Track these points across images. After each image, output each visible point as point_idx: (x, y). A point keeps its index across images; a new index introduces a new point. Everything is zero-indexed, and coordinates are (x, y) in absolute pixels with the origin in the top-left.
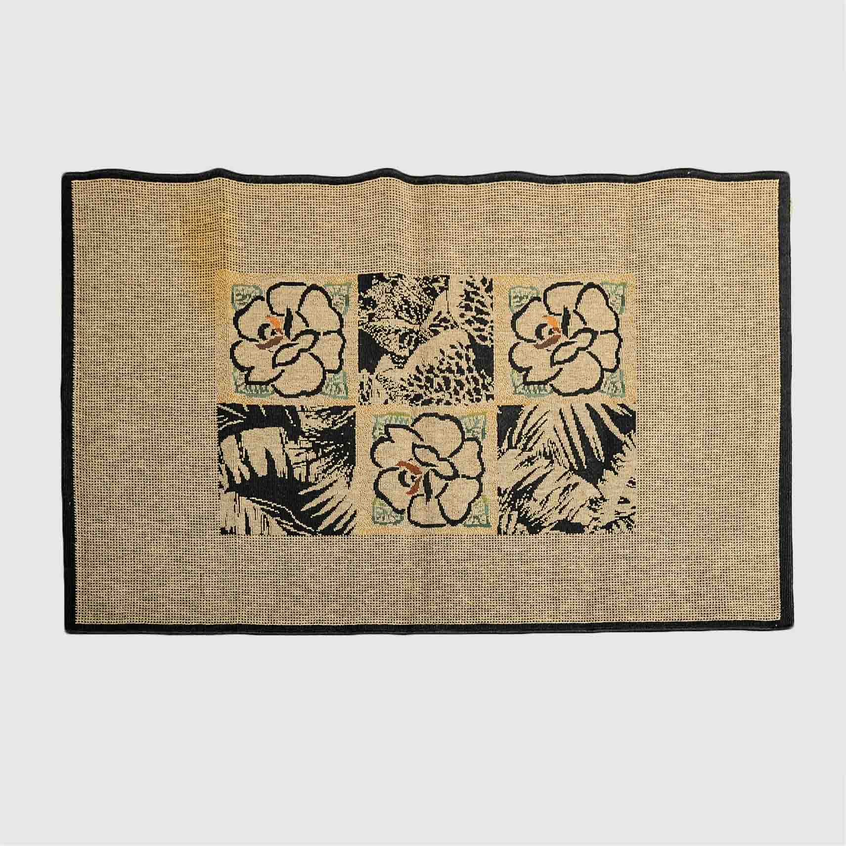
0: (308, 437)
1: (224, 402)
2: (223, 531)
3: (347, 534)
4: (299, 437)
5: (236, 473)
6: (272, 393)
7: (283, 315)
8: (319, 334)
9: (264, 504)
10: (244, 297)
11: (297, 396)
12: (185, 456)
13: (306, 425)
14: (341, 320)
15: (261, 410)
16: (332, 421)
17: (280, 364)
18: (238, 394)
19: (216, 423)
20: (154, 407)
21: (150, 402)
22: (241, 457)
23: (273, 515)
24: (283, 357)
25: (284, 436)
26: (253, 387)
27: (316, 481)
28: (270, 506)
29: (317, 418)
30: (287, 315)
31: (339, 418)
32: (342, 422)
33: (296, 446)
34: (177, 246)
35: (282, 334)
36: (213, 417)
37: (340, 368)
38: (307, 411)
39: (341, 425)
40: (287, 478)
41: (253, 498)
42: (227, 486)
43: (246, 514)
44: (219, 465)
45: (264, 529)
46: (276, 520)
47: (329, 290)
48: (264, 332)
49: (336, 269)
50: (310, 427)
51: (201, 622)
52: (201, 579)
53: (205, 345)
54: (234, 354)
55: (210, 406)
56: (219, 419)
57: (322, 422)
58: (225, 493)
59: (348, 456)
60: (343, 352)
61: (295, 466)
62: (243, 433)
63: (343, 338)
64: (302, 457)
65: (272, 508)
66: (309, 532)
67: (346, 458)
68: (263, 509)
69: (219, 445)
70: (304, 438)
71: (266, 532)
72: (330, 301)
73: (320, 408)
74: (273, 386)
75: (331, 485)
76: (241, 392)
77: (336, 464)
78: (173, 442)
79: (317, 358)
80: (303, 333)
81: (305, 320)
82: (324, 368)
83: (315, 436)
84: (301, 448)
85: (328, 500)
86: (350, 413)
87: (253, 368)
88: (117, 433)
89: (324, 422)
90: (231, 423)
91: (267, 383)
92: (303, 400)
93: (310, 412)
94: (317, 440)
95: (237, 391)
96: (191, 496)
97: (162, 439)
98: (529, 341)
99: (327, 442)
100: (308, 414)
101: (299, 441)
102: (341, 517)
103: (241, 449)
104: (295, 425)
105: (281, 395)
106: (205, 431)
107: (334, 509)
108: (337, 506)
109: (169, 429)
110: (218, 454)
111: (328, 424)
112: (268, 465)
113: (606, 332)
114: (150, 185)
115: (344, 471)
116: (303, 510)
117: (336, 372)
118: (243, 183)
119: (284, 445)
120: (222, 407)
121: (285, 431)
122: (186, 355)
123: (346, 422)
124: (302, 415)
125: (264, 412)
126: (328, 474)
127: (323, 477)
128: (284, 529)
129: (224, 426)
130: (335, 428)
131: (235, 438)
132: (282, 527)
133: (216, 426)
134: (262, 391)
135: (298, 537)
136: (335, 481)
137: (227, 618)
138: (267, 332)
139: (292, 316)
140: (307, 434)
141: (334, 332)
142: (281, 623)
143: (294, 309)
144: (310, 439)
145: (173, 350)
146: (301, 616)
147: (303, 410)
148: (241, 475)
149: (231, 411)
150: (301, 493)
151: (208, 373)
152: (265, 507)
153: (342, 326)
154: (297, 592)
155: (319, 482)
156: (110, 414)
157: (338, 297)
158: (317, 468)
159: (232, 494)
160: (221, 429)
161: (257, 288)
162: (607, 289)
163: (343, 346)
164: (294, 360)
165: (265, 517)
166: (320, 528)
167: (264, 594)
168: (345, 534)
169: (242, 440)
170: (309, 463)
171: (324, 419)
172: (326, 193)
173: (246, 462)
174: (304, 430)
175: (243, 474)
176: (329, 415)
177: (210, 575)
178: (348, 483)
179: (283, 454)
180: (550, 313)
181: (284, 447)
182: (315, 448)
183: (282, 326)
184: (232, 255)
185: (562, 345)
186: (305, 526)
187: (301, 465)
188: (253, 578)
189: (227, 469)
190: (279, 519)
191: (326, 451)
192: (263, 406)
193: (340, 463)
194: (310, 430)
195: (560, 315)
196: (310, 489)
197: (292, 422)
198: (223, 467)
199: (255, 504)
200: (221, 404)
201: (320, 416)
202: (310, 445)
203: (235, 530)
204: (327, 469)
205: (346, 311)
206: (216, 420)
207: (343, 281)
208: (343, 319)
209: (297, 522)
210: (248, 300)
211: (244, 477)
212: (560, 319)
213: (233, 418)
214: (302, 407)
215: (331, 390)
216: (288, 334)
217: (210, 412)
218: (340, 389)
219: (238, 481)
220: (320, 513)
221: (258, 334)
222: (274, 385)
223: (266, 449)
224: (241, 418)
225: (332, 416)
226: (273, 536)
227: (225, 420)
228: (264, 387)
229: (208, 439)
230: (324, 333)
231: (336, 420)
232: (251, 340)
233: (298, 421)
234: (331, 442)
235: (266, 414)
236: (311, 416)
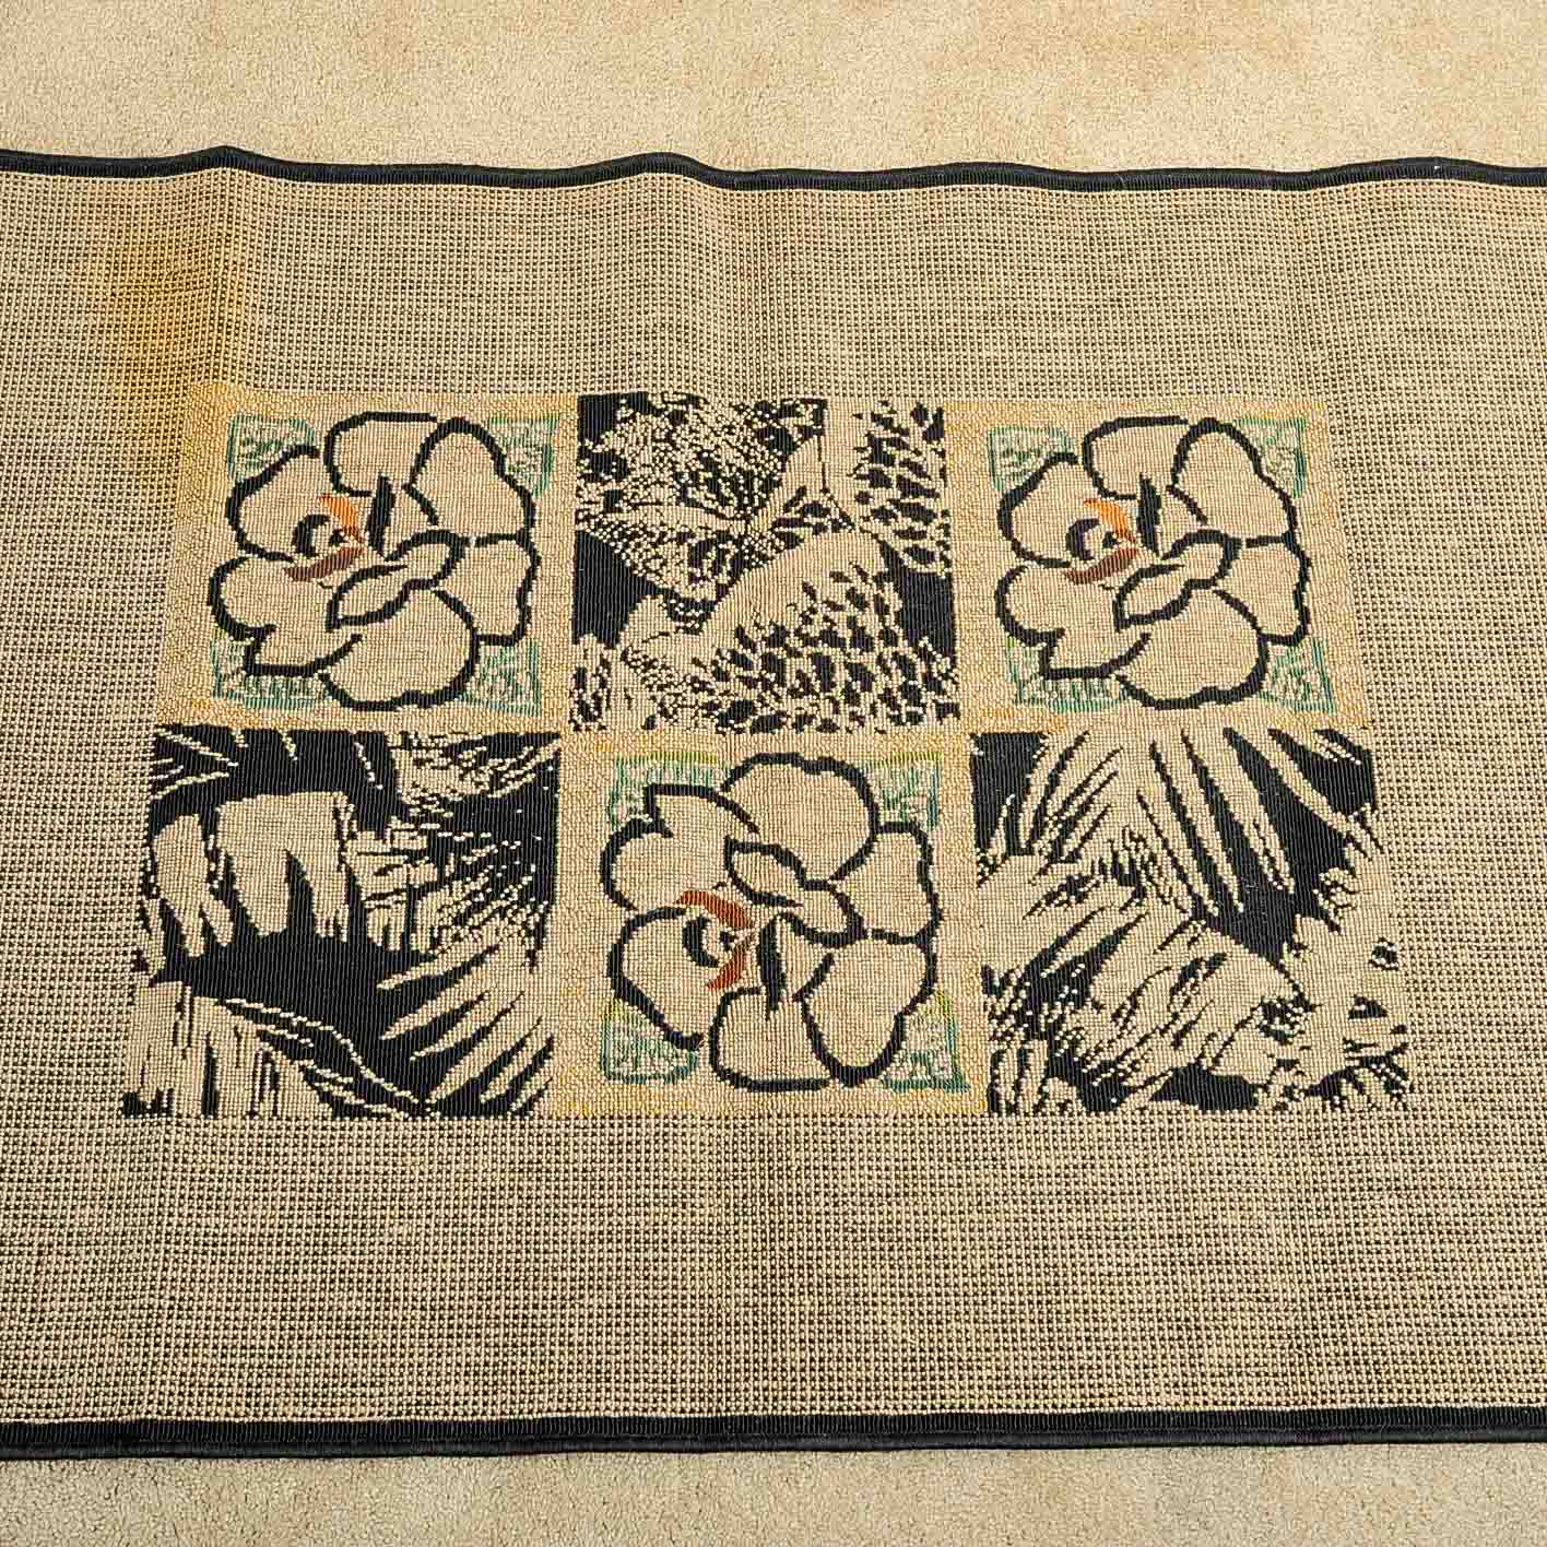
0: (417, 821)
1: (176, 720)
2: (132, 1105)
3: (522, 1112)
4: (389, 821)
5: (190, 924)
6: (322, 697)
7: (368, 494)
8: (466, 541)
9: (267, 1019)
11: (390, 706)
12: (42, 875)
13: (415, 786)
14: (529, 508)
15: (284, 744)
16: (492, 777)
17: (347, 620)
18: (221, 701)
19: (147, 779)
22: (211, 877)
23: (294, 1052)
24: (360, 600)
25: (345, 817)
26: (266, 680)
27: (433, 947)
28: (286, 1024)
29: (447, 768)
30: (379, 493)
31: (513, 767)
32: (519, 778)
33: (380, 847)
34: (91, 322)
35: (361, 541)
36: (139, 764)
37: (520, 631)
38: (420, 747)
39: (517, 786)
40: (345, 939)
41: (236, 1001)
42: (158, 962)
43: (209, 1050)
44: (140, 903)
45: (261, 1098)
46: (302, 1068)
47: (499, 432)
48: (310, 535)
49: (520, 382)
50: (424, 791)
51: (18, 1416)
52: (38, 1263)
53: (138, 569)
54: (219, 592)
55: (135, 733)
56: (157, 770)
58: (151, 985)
59: (535, 875)
60: (530, 589)
61: (373, 903)
62: (226, 810)
63: (532, 552)
64: (397, 878)
65: (291, 1032)
66: (402, 1105)
67: (526, 880)
68: (263, 1036)
69: (149, 844)
70: (404, 821)
71: (265, 1108)
72: (499, 459)
73: (457, 739)
74: (325, 678)
75: (478, 960)
76: (231, 694)
77: (498, 898)
79: (455, 605)
80: (418, 540)
81: (427, 508)
82: (474, 631)
83: (435, 818)
84: (394, 852)
85: (468, 1006)
86: (545, 754)
87: (270, 629)
89: (468, 778)
90: (189, 780)
91: (307, 671)
92: (410, 718)
93: (428, 749)
94: (435, 831)
95: (218, 691)
96: (41, 996)
98: (1052, 563)
99: (471, 834)
100: (422, 754)
101: (388, 834)
102: (505, 1059)
103: (213, 855)
104: (380, 787)
105: (346, 701)
106: (110, 803)
107: (483, 1033)
108: (492, 1024)
110: (142, 870)
111: (478, 784)
112: (290, 902)
113: (1262, 541)
114: (38, 181)
115: (520, 918)
116: (388, 1036)
117: (507, 641)
118: (283, 181)
119: (343, 843)
120: (170, 736)
121: (349, 801)
122: (82, 594)
123: (530, 778)
124: (401, 759)
125: (292, 749)
126: (472, 927)
127: (457, 937)
128: (325, 1097)
129: (168, 789)
131: (200, 823)
132: (319, 1090)
133: (145, 788)
134: (291, 691)
135: (365, 1123)
136: (491, 950)
137: (110, 1400)
138: (320, 538)
139: (394, 497)
140: (414, 812)
141: (508, 537)
142: (289, 1412)
143: (399, 478)
144: (423, 826)
145: (45, 581)
146: (359, 1390)
147: (407, 744)
148: (207, 930)
149: (195, 745)
150: (386, 985)
151: (138, 642)
152: (271, 1028)
153: (530, 522)
154: (349, 1303)
155: (443, 952)
157: (521, 450)
158: (440, 911)
159: (174, 989)
160: (159, 796)
161: (298, 424)
162: (1254, 434)
163: (531, 574)
164: (389, 610)
165: (267, 1057)
166: (439, 1094)
167: (241, 1314)
168: (514, 1113)
169: (220, 828)
170: (414, 894)
171: (467, 770)
172: (502, 207)
173: (226, 892)
174: (407, 800)
175: (212, 929)
176: (482, 759)
177: (73, 1249)
178: (531, 954)
179: (339, 869)
180: (1105, 493)
181: (343, 848)
182: (437, 852)
183: (362, 521)
184: (238, 348)
185: (1142, 573)
186: (389, 1087)
187: (390, 901)
188: (209, 1258)
189: (166, 913)
190: (310, 1064)
191: (469, 860)
192: (292, 733)
193: (509, 895)
194: (423, 800)
195: (1132, 497)
196: (414, 974)
197: (372, 779)
198: (153, 906)
199: (240, 1020)
200: (168, 728)
201: (457, 762)
202: (421, 843)
203: (170, 1100)
204: (469, 912)
205: (541, 486)
206: (148, 770)
207: (539, 411)
208: (533, 505)
209: (368, 1074)
210: (273, 456)
211: (215, 937)
212: (1132, 508)
213: (195, 764)
214: (405, 734)
215: (491, 691)
216: (377, 543)
217: (133, 748)
218: (517, 686)
219: (195, 947)
220: (439, 1047)
221: (294, 543)
222: (328, 676)
223: (288, 854)
224: (222, 767)
225: (491, 762)
226: (288, 1119)
227: (173, 772)
228: (297, 680)
229: (118, 827)
230: (478, 540)
231: (502, 773)
232: (273, 557)
233: (388, 774)
234: (483, 835)
235: (297, 754)
236: (430, 760)
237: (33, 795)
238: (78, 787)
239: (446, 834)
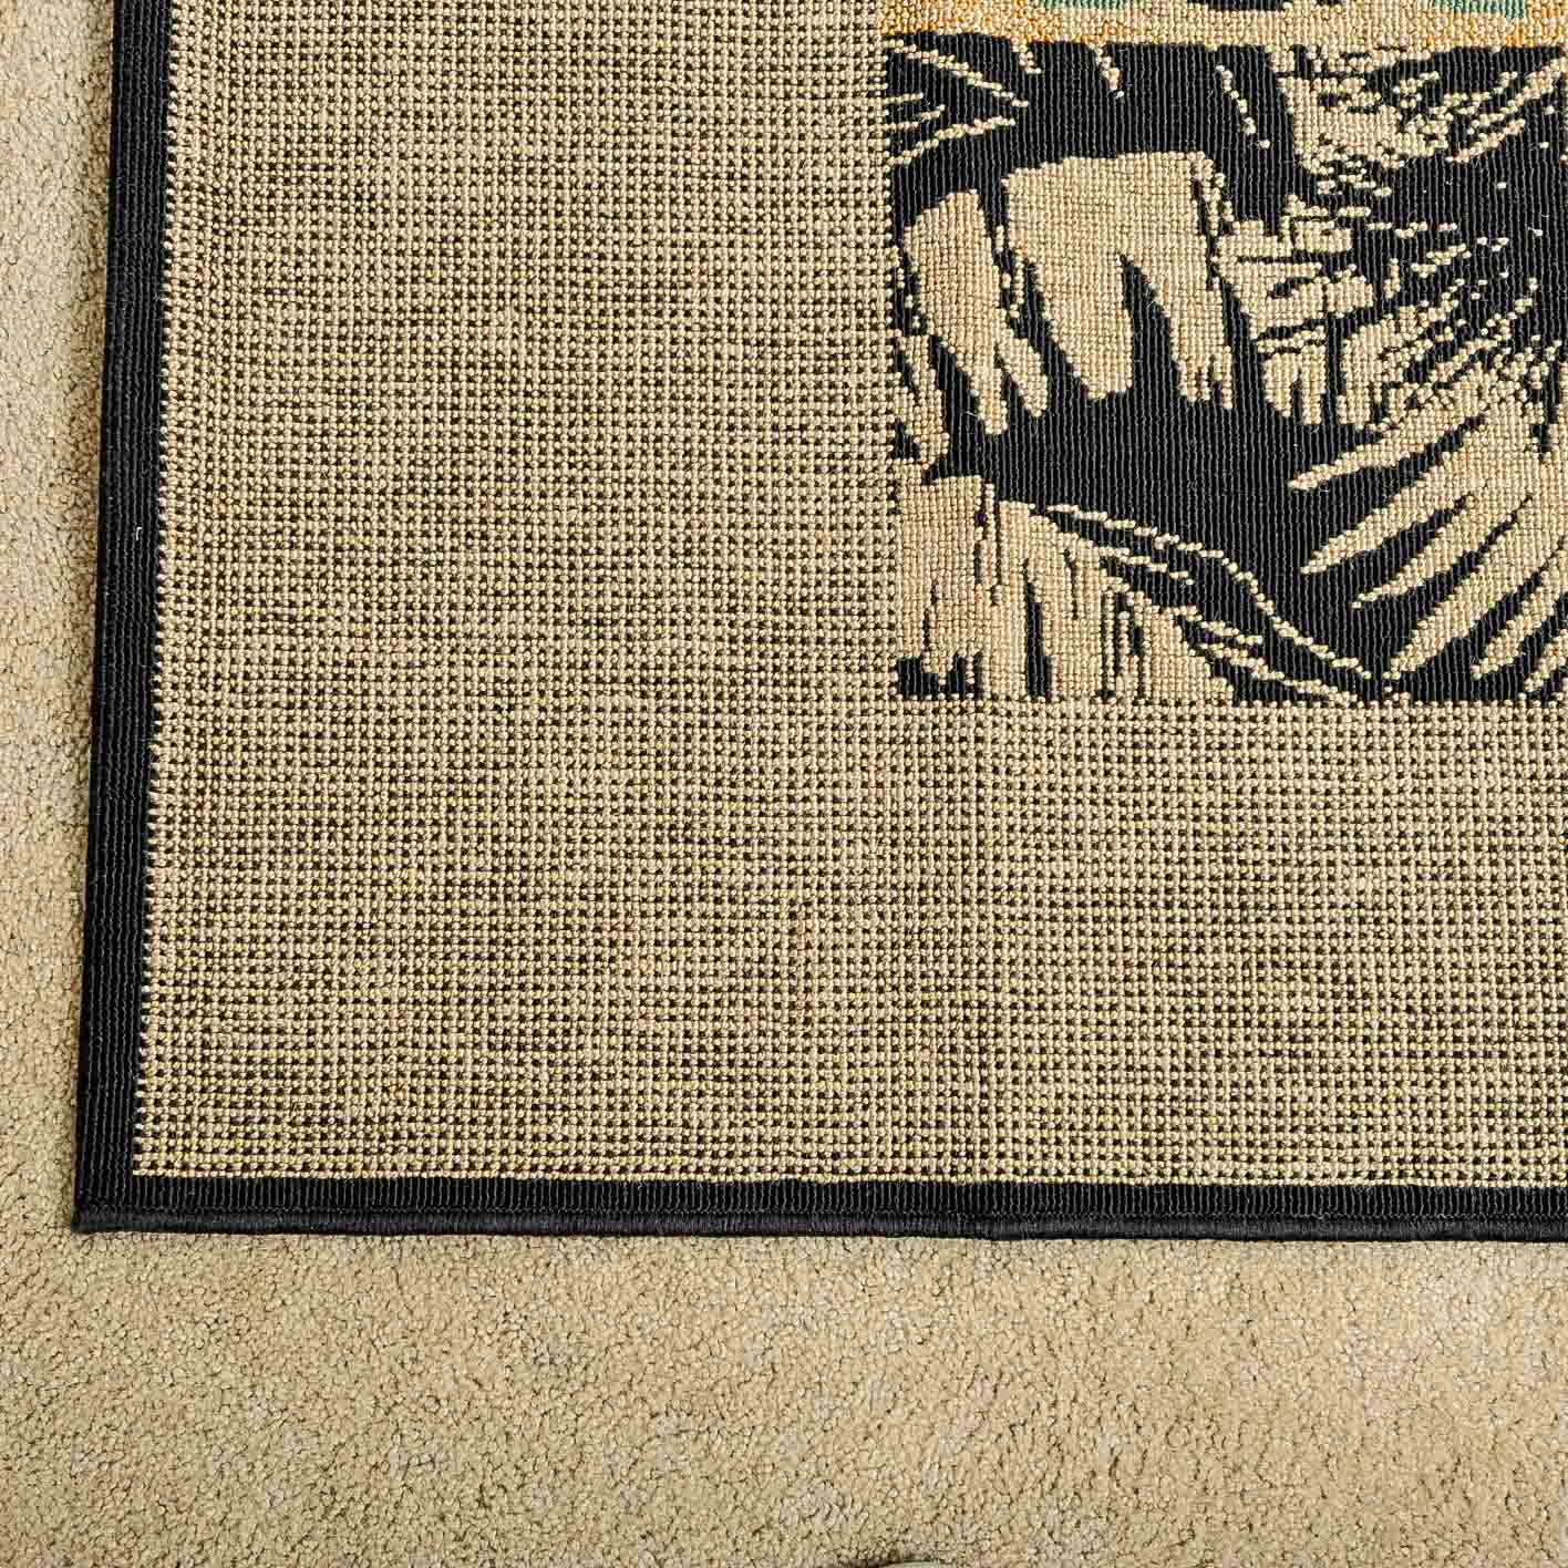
0: (1332, 203)
1: (922, 24)
2: (913, 680)
3: (1546, 694)
5: (984, 379)
9: (1117, 538)
12: (725, 293)
13: (1324, 141)
15: (1099, 69)
16: (1451, 125)
19: (880, 128)
20: (574, 49)
21: (553, 28)
22: (1007, 298)
23: (1163, 592)
25: (1212, 197)
27: (1376, 419)
28: (1145, 547)
29: (1375, 110)
31: (1487, 107)
32: (1497, 126)
33: (1272, 247)
36: (864, 102)
38: (1326, 74)
39: (1493, 141)
40: (1228, 406)
41: (1063, 508)
42: (935, 442)
43: (1029, 589)
44: (893, 342)
45: (1117, 668)
46: (1179, 620)
50: (1340, 150)
51: (790, 1170)
52: (792, 932)
55: (851, 49)
56: (895, 114)
57: (1401, 127)
58: (927, 479)
59: (1537, 296)
61: (1272, 344)
62: (1016, 182)
64: (1307, 302)
65: (1156, 561)
66: (1344, 680)
67: (1522, 305)
68: (1111, 566)
70: (1310, 204)
71: (1125, 684)
78: (666, 223)
88: (389, 174)
92: (1304, 23)
96: (745, 497)
97: (608, 208)
106: (822, 170)
109: (645, 159)
110: (890, 285)
133: (879, 143)
135: (1289, 710)
137: (932, 1149)
142: (1211, 1169)
146: (1317, 1138)
154: (1291, 1001)
156: (352, 79)
159: (969, 488)
165: (1120, 603)
167: (1121, 1015)
177: (843, 910)
188: (1061, 927)
199: (1071, 539)
203: (977, 671)
206: (880, 114)
217: (850, 74)
226: (1164, 703)
229: (839, 212)
237: (695, 156)
238: (766, 143)
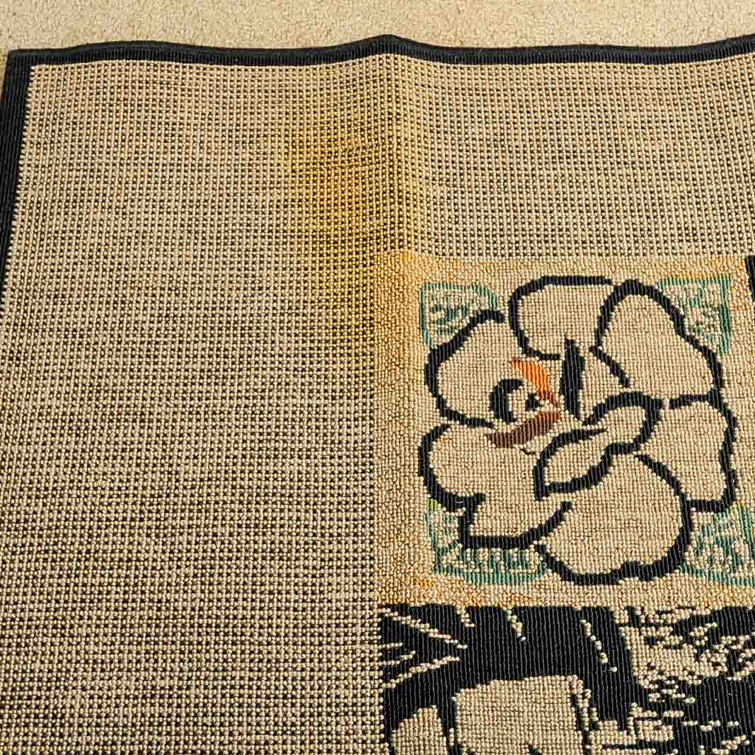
0: (659, 708)
1: (402, 599)
4: (630, 709)
6: (540, 571)
7: (557, 357)
8: (659, 404)
10: (450, 313)
11: (610, 578)
13: (650, 668)
14: (716, 369)
15: (510, 623)
16: (728, 657)
17: (556, 488)
18: (441, 577)
19: (377, 664)
20: (192, 618)
21: (180, 605)
24: (564, 466)
25: (584, 704)
26: (484, 553)
29: (680, 647)
30: (568, 355)
33: (624, 738)
34: (275, 198)
35: (557, 405)
36: (366, 647)
37: (729, 496)
38: (648, 624)
47: (673, 293)
48: (506, 400)
49: (685, 245)
50: (661, 673)
53: (344, 438)
54: (427, 463)
55: (359, 613)
56: (386, 655)
57: (697, 657)
60: (731, 452)
62: (461, 698)
63: (727, 414)
69: (387, 739)
70: (645, 709)
72: (678, 320)
73: (685, 615)
74: (541, 549)
76: (450, 569)
78: (244, 729)
79: (660, 469)
80: (615, 402)
81: (616, 369)
82: (683, 497)
83: (678, 705)
84: (641, 744)
87: (479, 498)
88: (74, 701)
89: (704, 659)
90: (423, 667)
91: (523, 542)
92: (632, 592)
93: (657, 626)
94: (680, 720)
95: (437, 567)
97: (208, 720)
99: (718, 723)
100: (651, 632)
101: (631, 723)
103: (455, 752)
104: (615, 669)
105: (567, 575)
106: (341, 692)
109: (232, 687)
111: (716, 665)
114: (217, 72)
117: (718, 507)
118: (438, 64)
119: (585, 735)
120: (396, 617)
121: (585, 687)
122: (292, 466)
124: (633, 638)
125: (518, 627)
129: (402, 677)
130: (738, 677)
131: (439, 715)
133: (376, 674)
134: (509, 565)
138: (516, 402)
139: (582, 360)
140: (654, 698)
141: (701, 398)
143: (585, 341)
144: (666, 714)
145: (256, 454)
147: (634, 621)
149: (424, 628)
151: (352, 515)
153: (719, 382)
157: (697, 311)
160: (393, 684)
161: (481, 290)
163: (730, 436)
164: (595, 475)
169: (458, 719)
171: (701, 649)
172: (640, 81)
174: (645, 684)
176: (714, 637)
181: (586, 741)
182: (685, 744)
183: (555, 386)
184: (418, 217)
192: (516, 610)
194: (660, 682)
197: (605, 660)
200: (393, 609)
201: (690, 641)
202: (666, 734)
205: (724, 344)
206: (377, 655)
207: (709, 271)
208: (720, 365)
210: (460, 322)
213: (428, 649)
214: (631, 610)
215: (711, 560)
216: (573, 406)
217: (359, 629)
218: (736, 556)
221: (492, 408)
222: (543, 547)
223: (530, 747)
224: (453, 650)
225: (726, 640)
227: (405, 657)
228: (513, 552)
229: (352, 719)
230: (671, 401)
231: (738, 653)
232: (475, 423)
233: (622, 655)
234: (731, 723)
235: (524, 633)
236: (662, 639)
237: (263, 684)
238: (307, 674)
239: (691, 723)
